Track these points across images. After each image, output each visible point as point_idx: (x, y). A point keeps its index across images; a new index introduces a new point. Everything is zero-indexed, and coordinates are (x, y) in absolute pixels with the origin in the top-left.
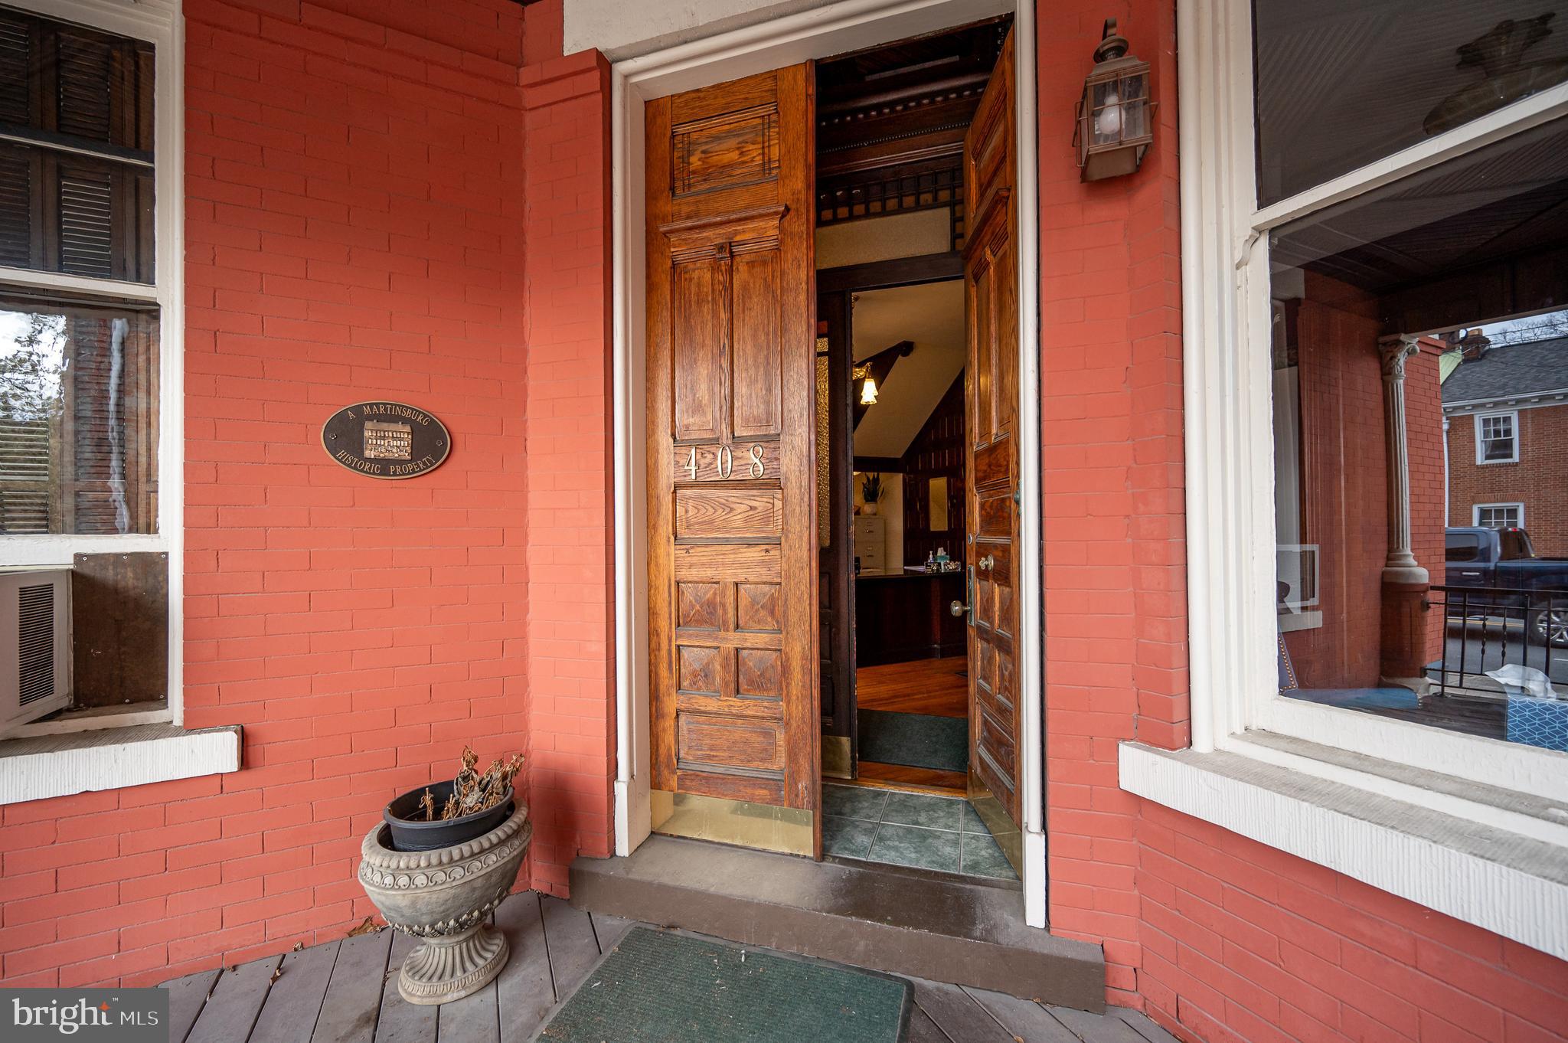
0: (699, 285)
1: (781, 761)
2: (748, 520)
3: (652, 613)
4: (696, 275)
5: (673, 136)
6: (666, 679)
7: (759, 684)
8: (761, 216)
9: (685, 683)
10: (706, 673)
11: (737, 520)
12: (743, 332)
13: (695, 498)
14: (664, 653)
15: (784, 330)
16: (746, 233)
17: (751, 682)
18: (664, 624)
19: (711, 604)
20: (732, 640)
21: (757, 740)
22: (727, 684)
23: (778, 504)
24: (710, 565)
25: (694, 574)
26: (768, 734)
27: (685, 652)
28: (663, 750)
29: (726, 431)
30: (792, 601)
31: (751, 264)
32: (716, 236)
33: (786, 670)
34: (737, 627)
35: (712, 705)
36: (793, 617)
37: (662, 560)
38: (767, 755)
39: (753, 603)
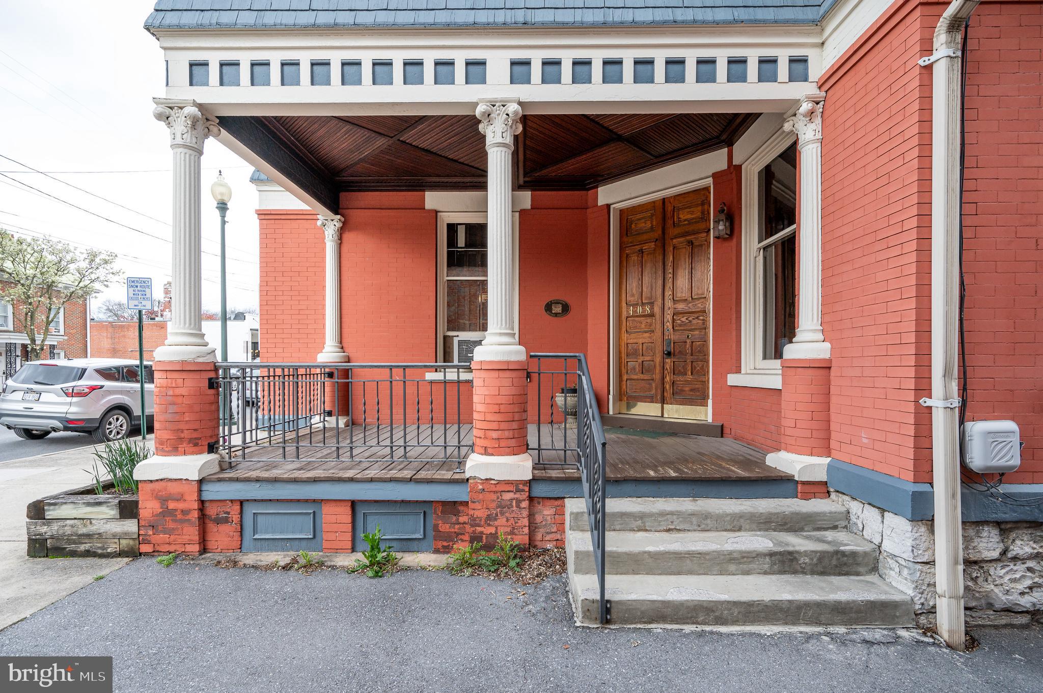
0: (634, 261)
1: (653, 392)
2: (645, 326)
3: (620, 353)
4: (633, 258)
5: (627, 219)
6: (624, 371)
7: (648, 371)
8: (650, 242)
9: (629, 372)
10: (634, 368)
11: (643, 326)
12: (646, 274)
13: (632, 320)
14: (623, 363)
15: (656, 273)
16: (645, 247)
17: (646, 370)
18: (623, 355)
19: (636, 350)
20: (641, 359)
21: (648, 386)
22: (639, 371)
23: (654, 321)
24: (635, 338)
25: (631, 341)
26: (650, 384)
27: (629, 363)
28: (622, 390)
29: (640, 301)
30: (657, 347)
31: (648, 254)
32: (638, 248)
33: (655, 366)
34: (642, 355)
35: (635, 377)
36: (657, 352)
37: (623, 338)
38: (650, 390)
39: (647, 348)
